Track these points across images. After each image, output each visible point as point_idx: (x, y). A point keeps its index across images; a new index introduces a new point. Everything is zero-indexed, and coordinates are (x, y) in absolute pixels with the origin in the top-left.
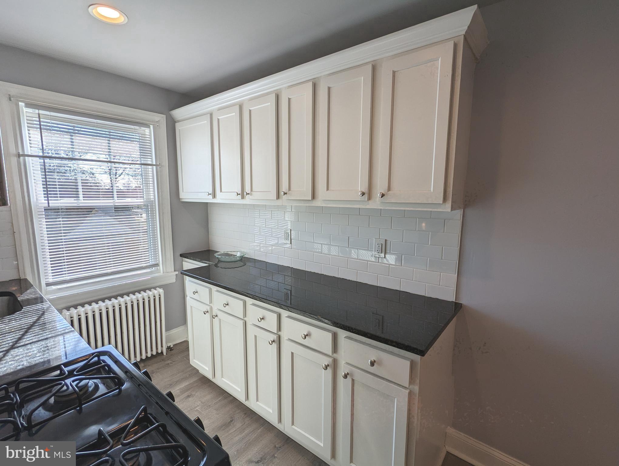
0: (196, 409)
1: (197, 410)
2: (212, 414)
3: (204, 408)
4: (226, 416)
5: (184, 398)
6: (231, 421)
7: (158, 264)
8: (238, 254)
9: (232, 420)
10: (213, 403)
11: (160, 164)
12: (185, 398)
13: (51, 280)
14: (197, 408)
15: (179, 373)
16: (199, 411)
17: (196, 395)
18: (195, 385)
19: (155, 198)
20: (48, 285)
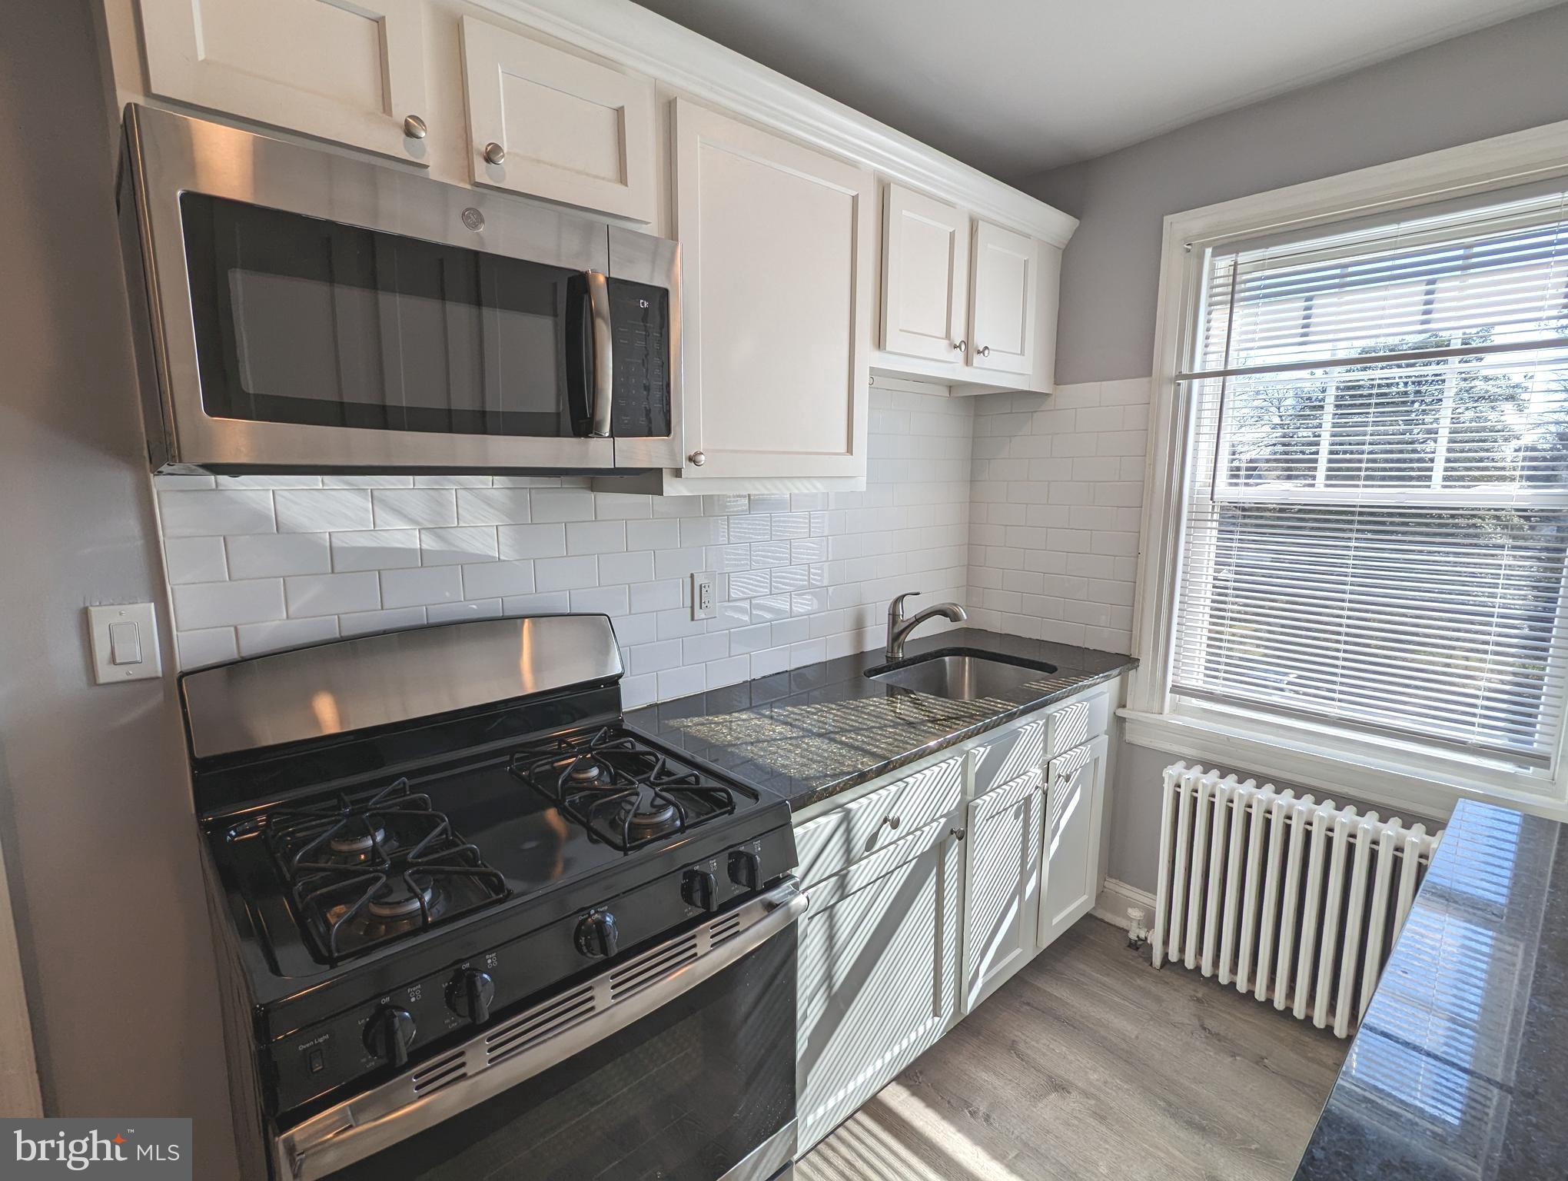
7: (1548, 759)
20: (1176, 689)
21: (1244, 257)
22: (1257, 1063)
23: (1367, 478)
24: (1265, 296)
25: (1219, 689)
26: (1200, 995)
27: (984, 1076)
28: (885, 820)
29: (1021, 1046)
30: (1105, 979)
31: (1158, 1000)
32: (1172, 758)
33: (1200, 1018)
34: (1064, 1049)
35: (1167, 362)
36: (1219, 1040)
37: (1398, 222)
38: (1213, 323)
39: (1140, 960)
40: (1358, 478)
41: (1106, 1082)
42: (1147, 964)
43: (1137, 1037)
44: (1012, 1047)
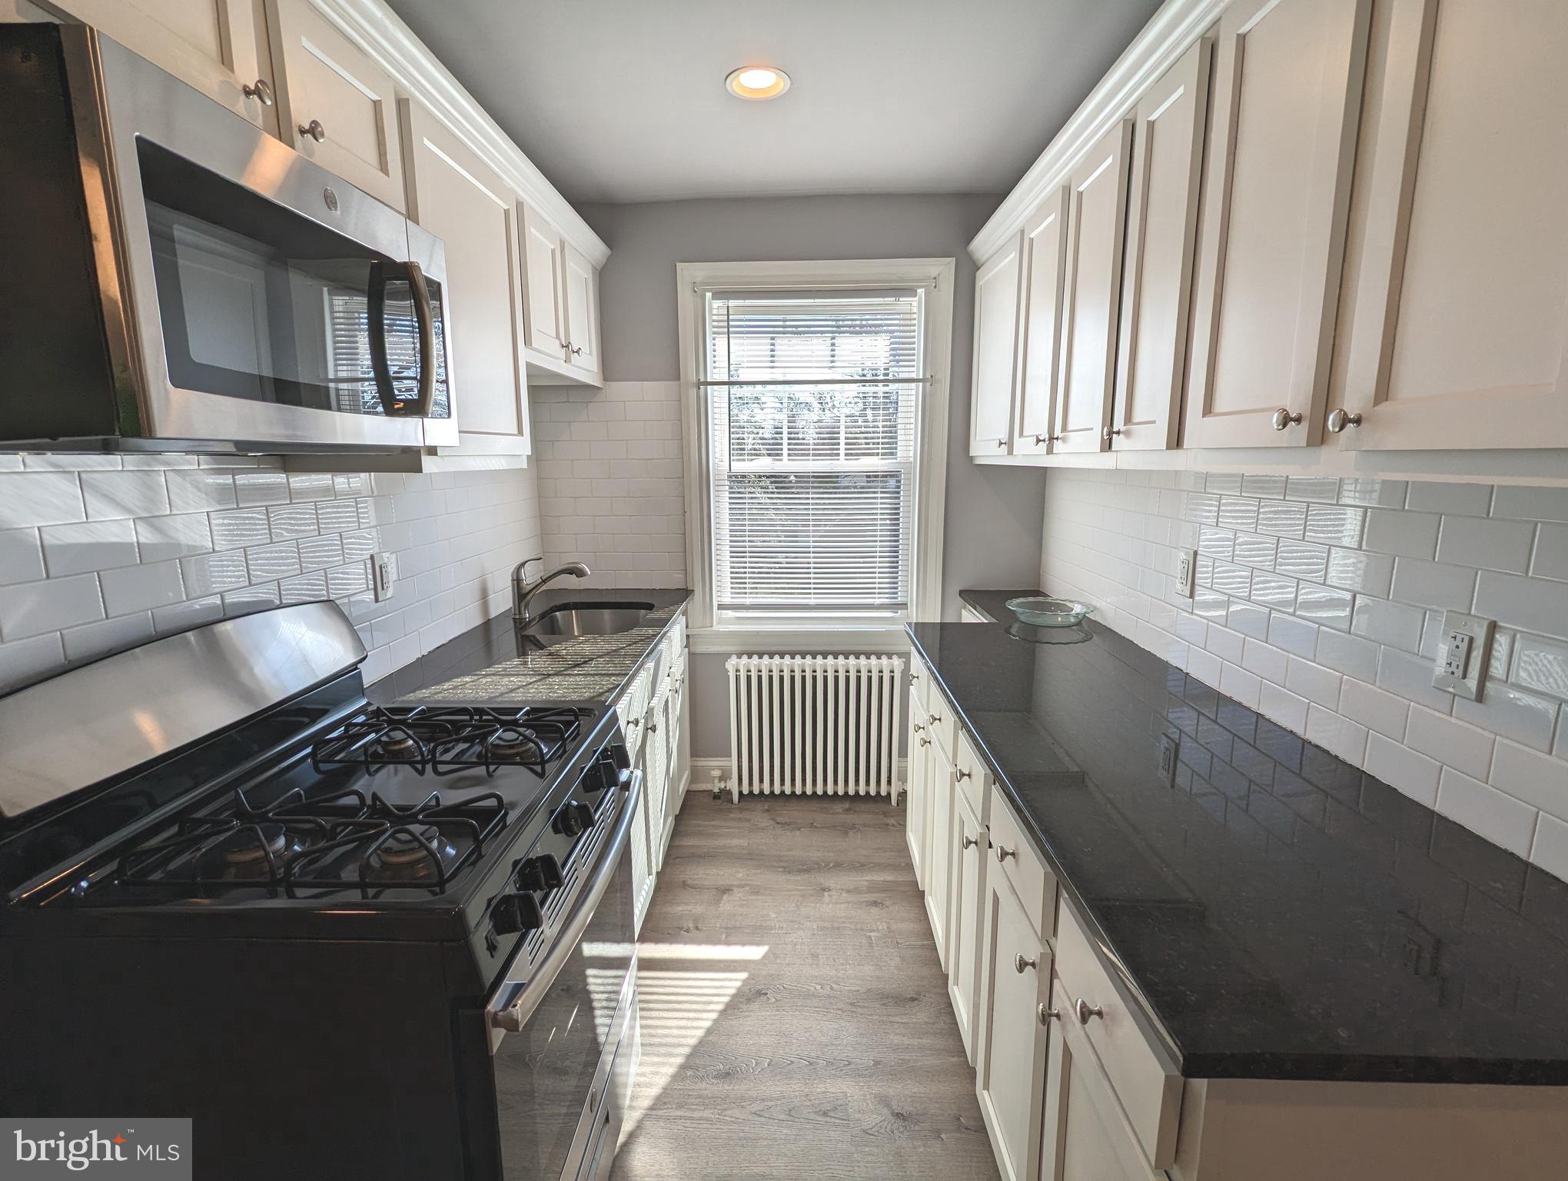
0: (870, 934)
1: (870, 936)
2: (889, 962)
3: (885, 943)
4: (911, 984)
5: (864, 902)
6: (912, 998)
7: (906, 604)
8: (1078, 609)
9: (916, 999)
10: (908, 943)
11: (932, 377)
12: (867, 902)
13: (727, 600)
14: (872, 934)
15: (891, 851)
16: (871, 940)
17: (891, 908)
18: (902, 889)
19: (915, 459)
20: (721, 607)
21: (732, 303)
22: (811, 827)
23: (814, 455)
24: (748, 333)
25: (748, 600)
26: (766, 808)
27: (680, 908)
28: (628, 723)
29: (690, 882)
30: (713, 823)
31: (748, 820)
32: (728, 655)
33: (773, 819)
34: (715, 870)
35: (689, 373)
36: (789, 825)
37: (814, 298)
38: (717, 346)
39: (725, 803)
40: (808, 455)
41: (748, 875)
42: (730, 804)
43: (749, 844)
44: (684, 885)
